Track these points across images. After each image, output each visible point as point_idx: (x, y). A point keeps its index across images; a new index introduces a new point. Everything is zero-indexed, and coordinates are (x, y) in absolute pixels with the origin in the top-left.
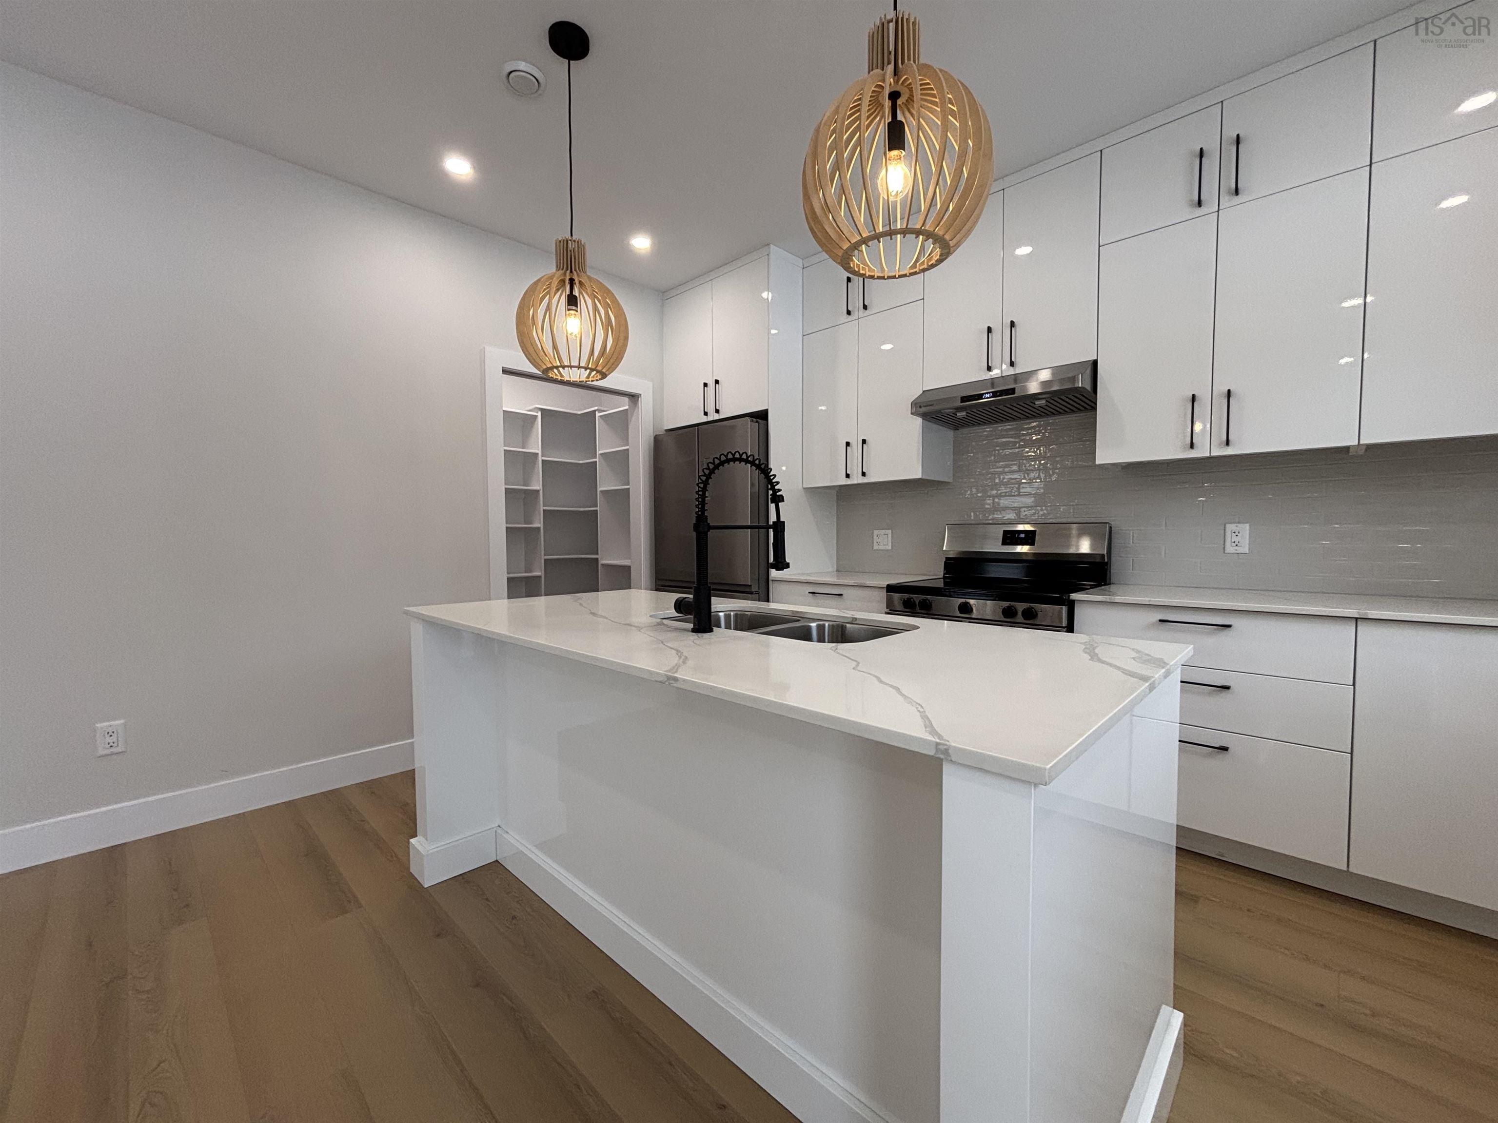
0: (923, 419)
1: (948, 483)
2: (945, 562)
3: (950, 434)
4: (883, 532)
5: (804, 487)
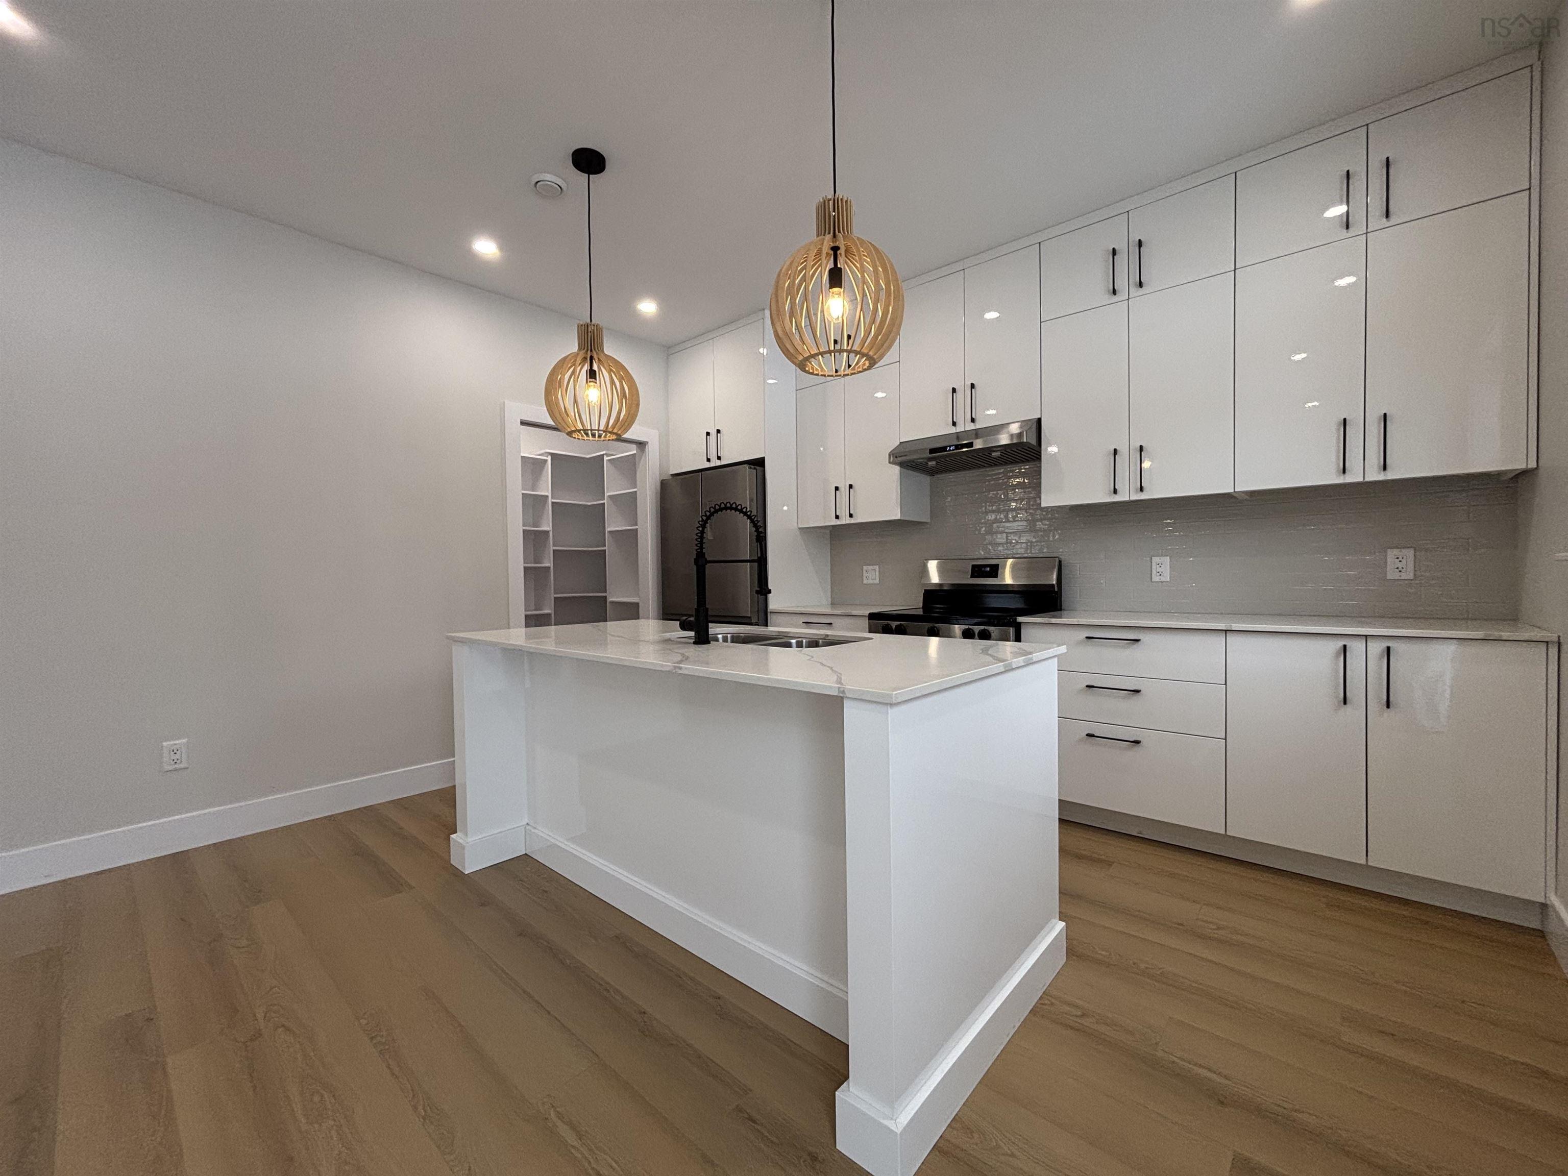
0: (901, 467)
1: (927, 523)
2: (924, 594)
3: (926, 479)
4: (871, 567)
5: (800, 526)
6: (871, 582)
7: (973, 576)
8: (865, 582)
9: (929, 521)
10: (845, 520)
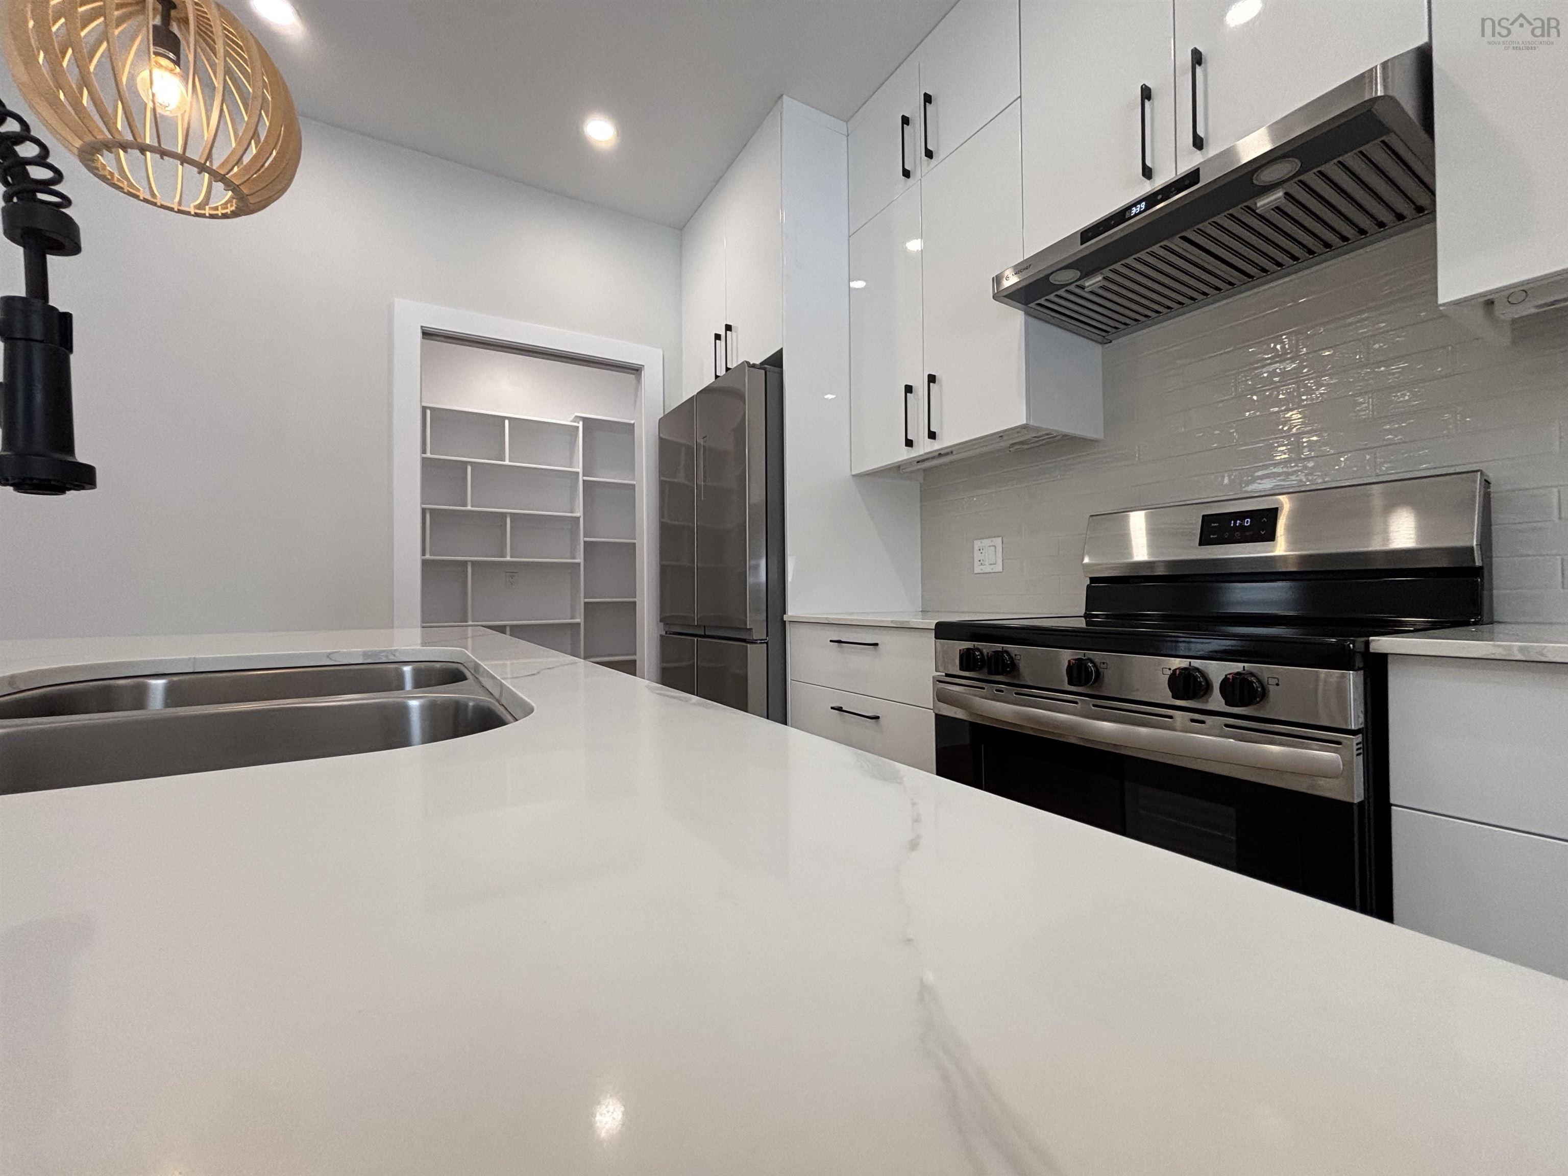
0: (1027, 313)
1: (1096, 441)
2: (1088, 587)
3: (1096, 351)
4: (986, 542)
5: (853, 473)
6: (988, 569)
7: (1205, 541)
8: (977, 570)
9: (1098, 435)
10: (924, 447)
